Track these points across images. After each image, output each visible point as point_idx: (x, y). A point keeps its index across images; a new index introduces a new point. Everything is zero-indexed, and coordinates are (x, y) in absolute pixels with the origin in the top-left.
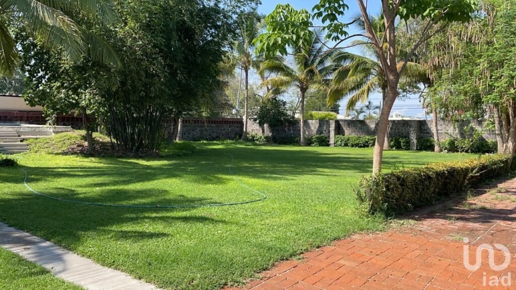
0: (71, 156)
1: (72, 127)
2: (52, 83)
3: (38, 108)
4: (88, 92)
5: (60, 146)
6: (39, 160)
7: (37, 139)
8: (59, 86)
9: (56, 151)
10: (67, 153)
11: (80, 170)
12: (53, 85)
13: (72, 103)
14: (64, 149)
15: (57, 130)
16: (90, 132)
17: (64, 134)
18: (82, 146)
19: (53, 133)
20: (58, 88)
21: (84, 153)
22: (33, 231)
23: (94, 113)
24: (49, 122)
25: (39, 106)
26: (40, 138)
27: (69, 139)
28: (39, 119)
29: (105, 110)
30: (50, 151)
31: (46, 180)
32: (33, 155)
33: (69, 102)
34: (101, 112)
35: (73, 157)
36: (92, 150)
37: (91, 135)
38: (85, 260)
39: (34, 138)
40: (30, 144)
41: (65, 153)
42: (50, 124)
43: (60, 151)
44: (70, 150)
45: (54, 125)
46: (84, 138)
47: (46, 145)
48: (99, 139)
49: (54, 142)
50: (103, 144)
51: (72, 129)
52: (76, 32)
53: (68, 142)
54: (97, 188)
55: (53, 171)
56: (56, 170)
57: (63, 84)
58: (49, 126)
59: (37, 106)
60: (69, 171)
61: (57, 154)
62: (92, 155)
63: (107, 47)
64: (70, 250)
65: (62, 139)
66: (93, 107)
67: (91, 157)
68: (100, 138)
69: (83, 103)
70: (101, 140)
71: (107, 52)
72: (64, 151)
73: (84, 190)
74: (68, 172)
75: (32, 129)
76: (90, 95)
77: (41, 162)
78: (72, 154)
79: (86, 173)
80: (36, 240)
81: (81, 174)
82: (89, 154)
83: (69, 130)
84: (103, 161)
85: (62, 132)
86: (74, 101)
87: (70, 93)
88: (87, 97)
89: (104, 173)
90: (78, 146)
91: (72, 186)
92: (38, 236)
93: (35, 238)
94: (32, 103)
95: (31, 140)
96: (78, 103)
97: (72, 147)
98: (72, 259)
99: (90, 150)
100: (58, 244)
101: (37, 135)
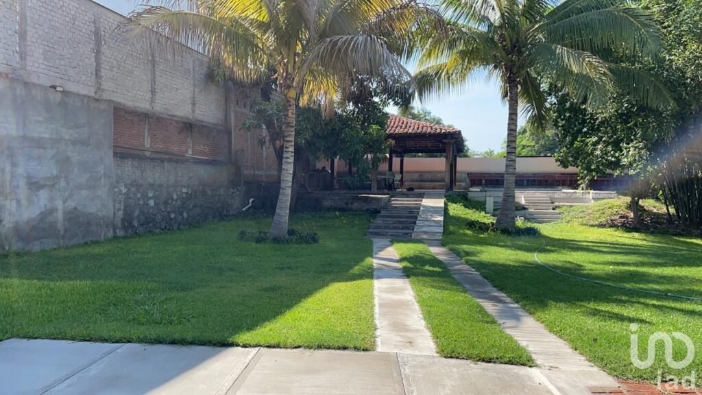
0: (609, 229)
1: (617, 193)
2: (588, 138)
3: (571, 169)
4: (632, 146)
5: (598, 216)
6: (568, 231)
7: (571, 206)
8: (596, 141)
9: (591, 223)
10: (605, 225)
11: (608, 245)
12: (588, 140)
13: (612, 162)
14: (603, 220)
15: (597, 196)
16: (636, 199)
17: (605, 201)
18: (627, 217)
19: (592, 201)
20: (595, 144)
21: (626, 227)
22: (509, 294)
23: (638, 174)
24: (582, 185)
25: (572, 167)
26: (574, 206)
27: (610, 208)
28: (572, 182)
29: (654, 169)
30: (585, 222)
31: (559, 253)
32: (563, 225)
33: (606, 160)
34: (648, 171)
35: (611, 231)
36: (638, 223)
37: (637, 203)
38: (538, 324)
39: (568, 206)
40: (563, 213)
41: (602, 226)
42: (583, 189)
43: (597, 222)
44: (609, 222)
45: (587, 189)
46: (629, 207)
47: (581, 215)
48: (653, 208)
49: (590, 211)
50: (658, 216)
51: (616, 195)
52: (604, 74)
53: (608, 212)
54: (611, 267)
55: (575, 244)
56: (579, 243)
57: (600, 138)
58: (582, 191)
59: (570, 167)
60: (592, 246)
61: (592, 226)
62: (636, 230)
63: (655, 85)
64: (530, 314)
65: (601, 208)
66: (638, 165)
67: (635, 232)
68: (655, 207)
69: (625, 161)
70: (655, 211)
71: (654, 91)
72: (601, 222)
73: (594, 266)
74: (590, 247)
75: (568, 195)
76: (635, 150)
77: (570, 234)
78: (611, 227)
79: (612, 250)
80: (508, 301)
81: (606, 250)
82: (632, 228)
83: (612, 196)
84: (651, 238)
85: (603, 199)
86: (613, 159)
87: (610, 148)
88: (631, 153)
89: (638, 252)
90: (621, 217)
91: (583, 261)
92: (511, 298)
93: (508, 300)
94: (564, 164)
95: (564, 208)
96: (618, 160)
97: (613, 218)
98: (529, 322)
99: (636, 223)
100: (523, 307)
101: (573, 202)
